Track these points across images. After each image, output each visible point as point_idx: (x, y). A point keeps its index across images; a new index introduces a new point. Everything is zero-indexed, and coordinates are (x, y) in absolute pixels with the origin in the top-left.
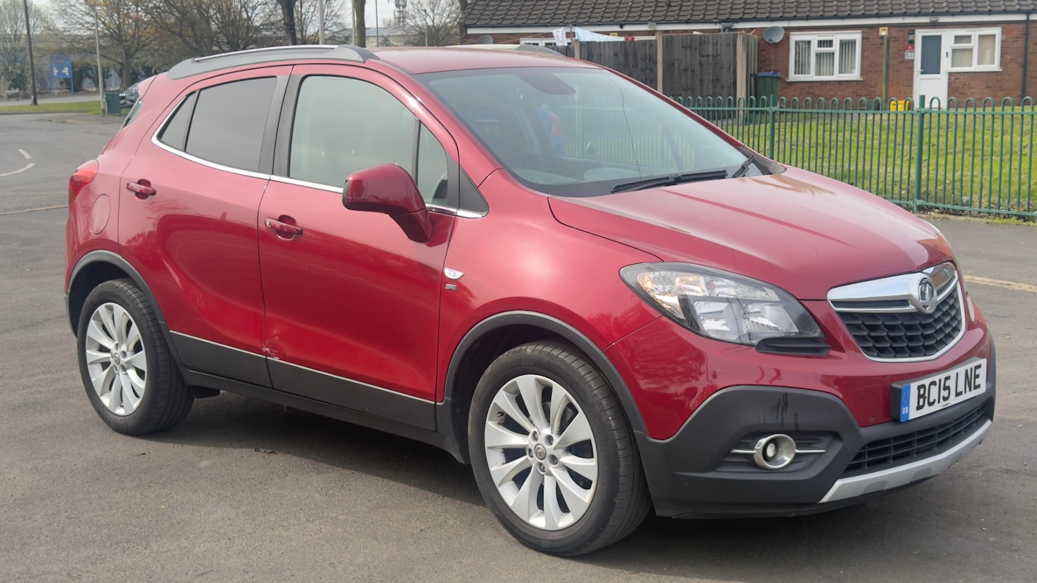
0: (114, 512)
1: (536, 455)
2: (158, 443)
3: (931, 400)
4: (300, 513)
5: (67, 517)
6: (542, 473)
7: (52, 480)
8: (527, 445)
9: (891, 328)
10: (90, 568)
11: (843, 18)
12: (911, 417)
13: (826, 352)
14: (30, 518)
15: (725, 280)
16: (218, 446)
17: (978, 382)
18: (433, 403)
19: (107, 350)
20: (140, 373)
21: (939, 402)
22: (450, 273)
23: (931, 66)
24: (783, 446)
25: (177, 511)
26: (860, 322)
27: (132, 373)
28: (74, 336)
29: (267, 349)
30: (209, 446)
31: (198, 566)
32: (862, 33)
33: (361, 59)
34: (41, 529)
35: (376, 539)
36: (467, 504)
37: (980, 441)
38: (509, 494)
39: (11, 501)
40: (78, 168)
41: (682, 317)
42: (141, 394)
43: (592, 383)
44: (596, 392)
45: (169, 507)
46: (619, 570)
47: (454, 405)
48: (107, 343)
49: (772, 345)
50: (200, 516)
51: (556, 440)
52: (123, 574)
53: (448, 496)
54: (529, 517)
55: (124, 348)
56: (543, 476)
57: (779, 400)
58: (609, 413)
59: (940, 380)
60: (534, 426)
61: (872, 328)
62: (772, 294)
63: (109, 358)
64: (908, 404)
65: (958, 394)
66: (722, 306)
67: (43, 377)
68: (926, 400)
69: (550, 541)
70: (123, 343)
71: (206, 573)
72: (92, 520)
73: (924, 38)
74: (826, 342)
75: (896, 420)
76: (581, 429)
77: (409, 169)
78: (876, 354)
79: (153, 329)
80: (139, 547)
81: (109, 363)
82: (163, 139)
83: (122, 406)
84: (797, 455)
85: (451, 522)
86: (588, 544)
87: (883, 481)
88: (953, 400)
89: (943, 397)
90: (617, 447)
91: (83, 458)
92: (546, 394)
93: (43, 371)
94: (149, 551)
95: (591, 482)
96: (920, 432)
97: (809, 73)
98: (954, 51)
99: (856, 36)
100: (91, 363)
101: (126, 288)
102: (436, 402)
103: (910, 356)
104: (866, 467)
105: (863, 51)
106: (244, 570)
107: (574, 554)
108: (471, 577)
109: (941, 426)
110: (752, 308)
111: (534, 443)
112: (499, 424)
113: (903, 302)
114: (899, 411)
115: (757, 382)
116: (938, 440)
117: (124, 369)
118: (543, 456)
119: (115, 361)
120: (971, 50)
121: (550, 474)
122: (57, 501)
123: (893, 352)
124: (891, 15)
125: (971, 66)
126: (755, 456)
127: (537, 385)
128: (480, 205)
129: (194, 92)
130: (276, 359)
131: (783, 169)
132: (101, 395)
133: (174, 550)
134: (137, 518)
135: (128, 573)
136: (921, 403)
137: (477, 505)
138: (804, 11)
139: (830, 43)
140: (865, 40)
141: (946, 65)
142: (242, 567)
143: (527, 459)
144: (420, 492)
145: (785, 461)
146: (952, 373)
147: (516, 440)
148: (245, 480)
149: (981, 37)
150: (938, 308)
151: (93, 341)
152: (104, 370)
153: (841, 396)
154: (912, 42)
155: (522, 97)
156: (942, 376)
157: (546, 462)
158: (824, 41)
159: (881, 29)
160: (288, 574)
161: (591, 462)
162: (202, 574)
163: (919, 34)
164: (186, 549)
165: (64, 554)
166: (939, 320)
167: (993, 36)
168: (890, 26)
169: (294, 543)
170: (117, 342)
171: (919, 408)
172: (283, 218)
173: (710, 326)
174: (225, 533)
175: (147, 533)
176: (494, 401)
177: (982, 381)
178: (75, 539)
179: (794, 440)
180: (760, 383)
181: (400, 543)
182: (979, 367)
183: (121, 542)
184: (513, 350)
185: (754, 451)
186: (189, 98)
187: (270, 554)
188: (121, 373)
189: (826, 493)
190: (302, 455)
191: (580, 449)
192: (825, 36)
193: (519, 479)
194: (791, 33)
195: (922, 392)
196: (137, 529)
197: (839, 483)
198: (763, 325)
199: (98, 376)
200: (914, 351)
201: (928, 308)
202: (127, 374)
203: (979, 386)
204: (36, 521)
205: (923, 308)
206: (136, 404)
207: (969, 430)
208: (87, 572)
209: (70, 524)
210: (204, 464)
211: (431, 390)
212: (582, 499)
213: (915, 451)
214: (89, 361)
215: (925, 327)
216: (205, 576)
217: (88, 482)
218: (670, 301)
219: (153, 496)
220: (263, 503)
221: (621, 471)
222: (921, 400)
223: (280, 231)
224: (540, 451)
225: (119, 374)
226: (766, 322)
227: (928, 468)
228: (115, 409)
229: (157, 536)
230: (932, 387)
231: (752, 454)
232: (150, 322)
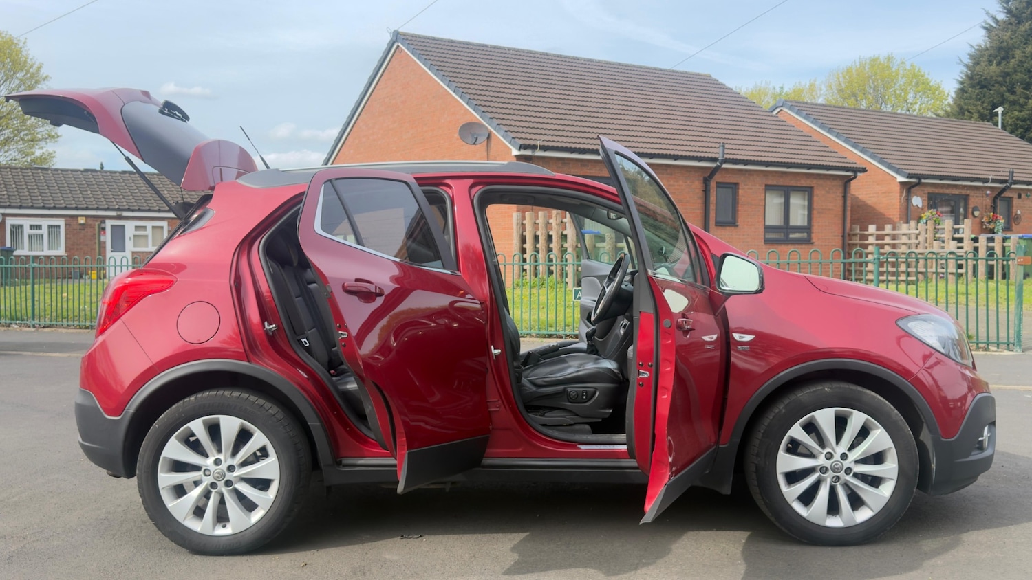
11: (49, 208)
23: (119, 245)
32: (65, 221)
73: (112, 226)
97: (23, 249)
98: (135, 236)
105: (66, 234)
120: (147, 236)
124: (87, 209)
125: (147, 247)
138: (17, 202)
139: (39, 227)
140: (68, 226)
141: (130, 246)
149: (153, 227)
154: (104, 229)
158: (34, 226)
159: (79, 218)
163: (109, 223)
167: (162, 227)
168: (87, 217)
192: (36, 221)
194: (7, 218)
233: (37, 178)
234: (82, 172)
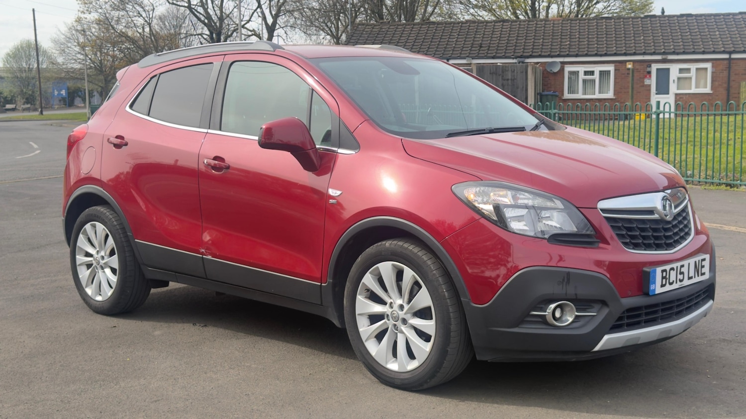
0: (94, 362)
1: (392, 318)
2: (125, 320)
3: (671, 281)
4: (224, 363)
5: (61, 366)
6: (396, 331)
7: (51, 342)
8: (386, 312)
9: (643, 230)
10: (77, 397)
11: (601, 56)
12: (657, 292)
13: (596, 245)
14: (35, 366)
15: (526, 194)
16: (166, 322)
17: (704, 270)
18: (320, 284)
19: (91, 255)
20: (114, 271)
21: (676, 283)
22: (332, 192)
23: (663, 89)
24: (567, 309)
25: (138, 361)
26: (621, 225)
27: (108, 271)
28: (68, 247)
29: (203, 250)
30: (161, 322)
31: (153, 396)
32: (615, 66)
33: (272, 49)
34: (42, 373)
35: (278, 379)
36: (343, 359)
37: (705, 314)
38: (373, 348)
39: (22, 355)
40: (74, 130)
41: (495, 218)
42: (114, 286)
43: (432, 266)
44: (434, 272)
45: (132, 359)
46: (450, 400)
47: (334, 285)
48: (91, 250)
49: (559, 238)
50: (154, 365)
51: (406, 307)
52: (100, 400)
53: (329, 353)
54: (386, 363)
55: (102, 253)
56: (397, 333)
57: (564, 277)
58: (443, 286)
59: (677, 267)
60: (391, 298)
61: (630, 229)
62: (559, 204)
63: (92, 261)
64: (655, 283)
65: (690, 278)
66: (524, 212)
67: (44, 279)
68: (668, 281)
69: (402, 379)
70: (102, 250)
71: (158, 401)
72: (79, 367)
73: (658, 70)
74: (597, 238)
75: (647, 294)
76: (424, 299)
77: (305, 121)
78: (631, 247)
79: (123, 239)
80: (111, 384)
81: (92, 265)
82: (133, 108)
83: (100, 295)
84: (577, 317)
85: (331, 369)
86: (429, 381)
87: (638, 337)
88: (686, 282)
89: (680, 279)
90: (449, 310)
91: (72, 329)
92: (399, 275)
93: (45, 276)
94: (118, 386)
95: (430, 336)
96: (663, 304)
97: (578, 93)
98: (679, 79)
99: (611, 68)
100: (79, 265)
101: (105, 211)
102: (321, 284)
103: (656, 250)
104: (626, 327)
105: (615, 78)
106: (185, 399)
107: (419, 389)
108: (346, 403)
109: (678, 300)
110: (545, 214)
111: (391, 310)
112: (366, 297)
113: (651, 212)
114: (648, 287)
115: (547, 263)
116: (676, 310)
117: (102, 268)
118: (397, 319)
119: (97, 263)
120: (690, 78)
121: (402, 332)
122: (54, 355)
123: (643, 246)
124: (635, 54)
125: (691, 89)
126: (547, 316)
127: (393, 269)
128: (354, 145)
129: (156, 76)
130: (210, 257)
131: (565, 128)
132: (86, 287)
133: (136, 386)
134: (110, 366)
135: (103, 400)
136: (664, 283)
137: (349, 359)
138: (574, 50)
139: (592, 73)
140: (617, 71)
141: (673, 88)
142: (184, 397)
143: (386, 322)
144: (309, 350)
145: (568, 320)
146: (685, 263)
147: (377, 308)
148: (186, 343)
149: (697, 69)
150: (675, 218)
151: (81, 249)
152: (88, 269)
153: (608, 276)
154: (649, 73)
155: (383, 76)
156: (679, 264)
157: (399, 323)
158: (588, 72)
159: (627, 63)
160: (216, 401)
161: (431, 322)
162: (156, 401)
163: (654, 67)
164: (144, 386)
165: (59, 388)
166: (675, 226)
167: (706, 69)
168: (634, 61)
169: (220, 382)
170: (98, 249)
171: (662, 286)
172: (216, 158)
173: (516, 226)
174: (172, 376)
175: (117, 375)
176: (363, 281)
177: (706, 270)
178: (66, 379)
179: (575, 306)
180: (549, 265)
181: (295, 382)
182: (704, 260)
183: (99, 381)
184: (376, 245)
185: (547, 313)
186: (153, 80)
187: (203, 389)
188: (100, 271)
189: (597, 344)
190: (226, 328)
191: (423, 313)
192: (589, 68)
193: (380, 337)
194: (566, 66)
195: (664, 275)
196: (110, 373)
197: (606, 337)
198: (552, 226)
199: (84, 274)
200: (658, 247)
201: (668, 217)
202: (104, 272)
203: (704, 274)
204: (39, 368)
205: (664, 216)
206: (110, 292)
207: (697, 305)
208: (75, 399)
209: (63, 370)
210: (157, 333)
211: (318, 275)
212: (423, 349)
213: (660, 318)
214: (78, 263)
215: (666, 230)
216: (158, 402)
217: (75, 344)
218: (488, 208)
219: (121, 353)
220: (199, 357)
221: (452, 328)
222: (664, 280)
223: (214, 168)
224: (394, 315)
225: (98, 272)
226: (554, 224)
227: (669, 330)
228: (96, 296)
229: (124, 378)
230: (672, 271)
231: (545, 315)
232: (121, 235)
233: (599, 28)
234: (642, 18)
